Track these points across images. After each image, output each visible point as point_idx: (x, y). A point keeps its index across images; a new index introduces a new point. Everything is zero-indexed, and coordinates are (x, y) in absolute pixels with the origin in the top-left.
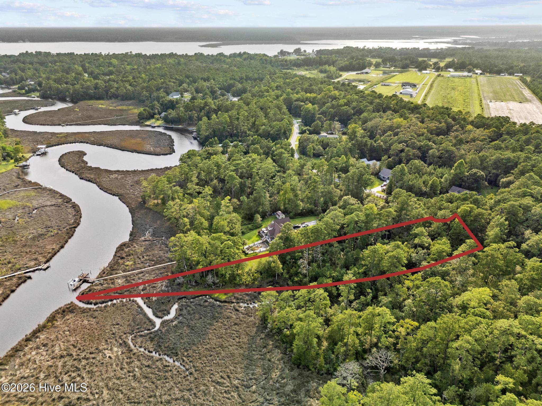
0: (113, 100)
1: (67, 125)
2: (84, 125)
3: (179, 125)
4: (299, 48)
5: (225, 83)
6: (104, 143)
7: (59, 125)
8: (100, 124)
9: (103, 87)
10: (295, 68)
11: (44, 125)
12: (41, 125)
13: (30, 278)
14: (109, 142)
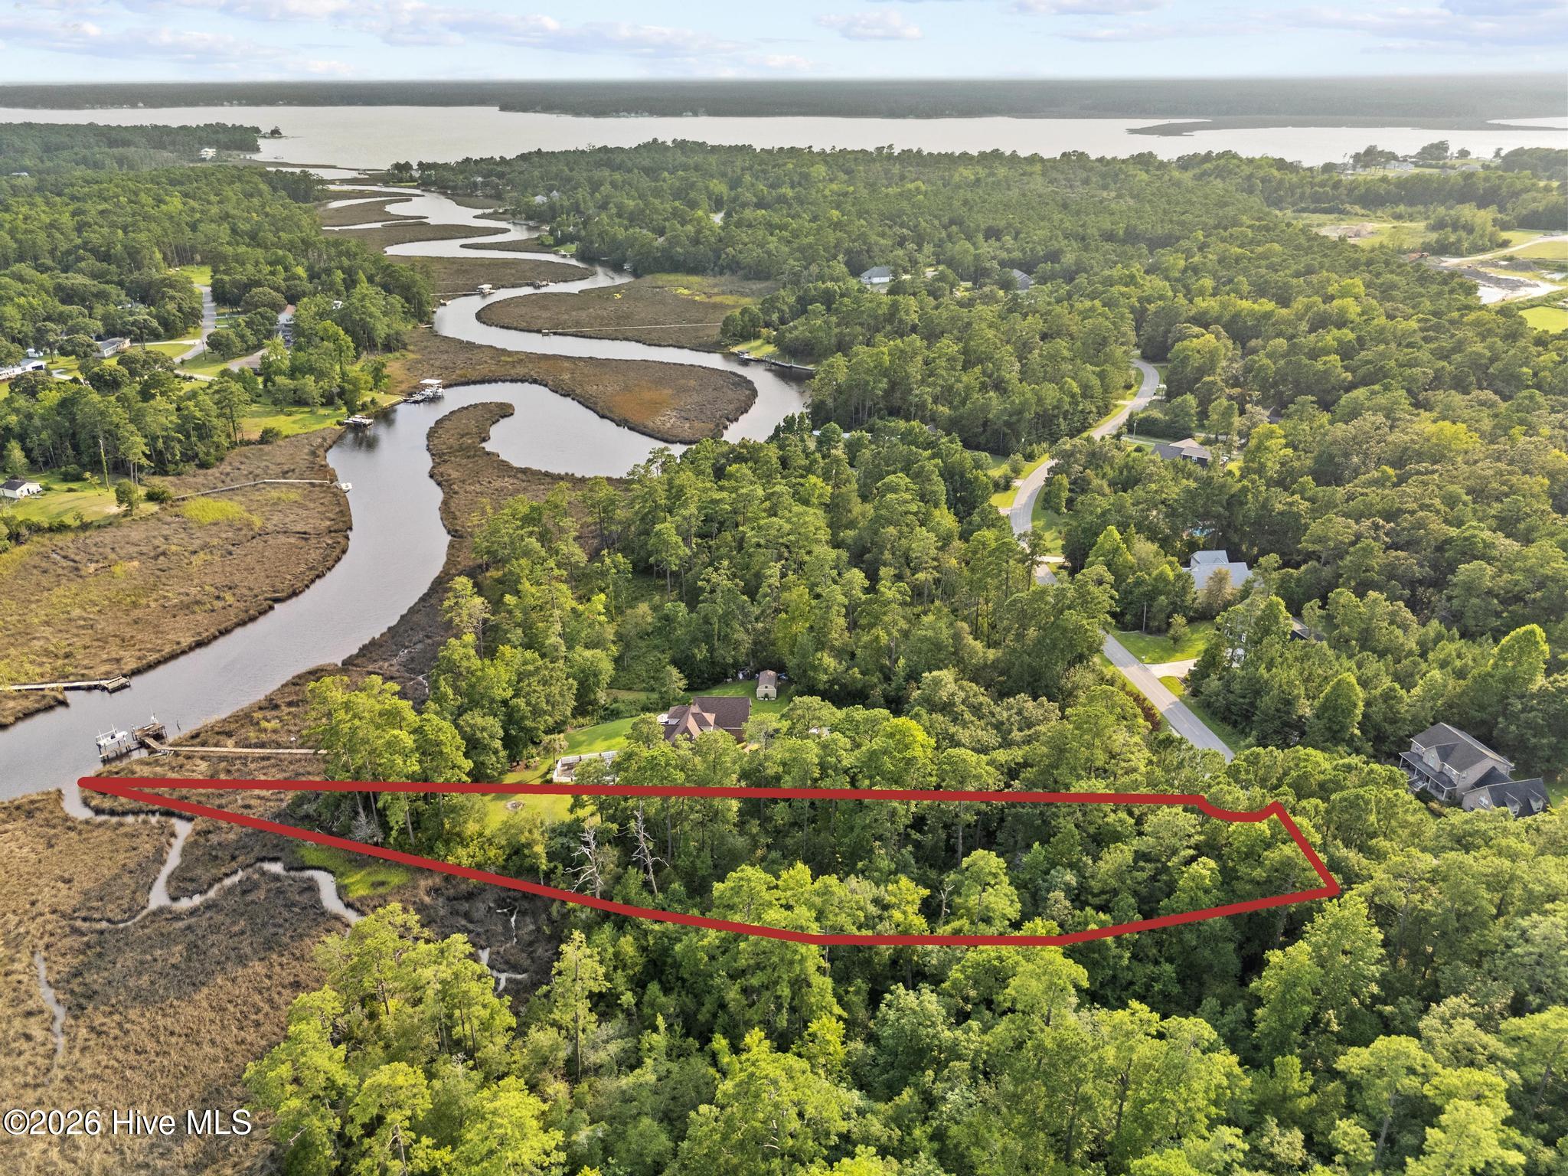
0: (726, 278)
1: (555, 334)
2: (590, 337)
3: (811, 363)
4: (1442, 143)
5: (1039, 248)
6: (578, 391)
7: (539, 331)
8: (627, 339)
9: (713, 239)
10: (1357, 209)
11: (508, 328)
12: (503, 327)
13: (63, 703)
14: (592, 389)
